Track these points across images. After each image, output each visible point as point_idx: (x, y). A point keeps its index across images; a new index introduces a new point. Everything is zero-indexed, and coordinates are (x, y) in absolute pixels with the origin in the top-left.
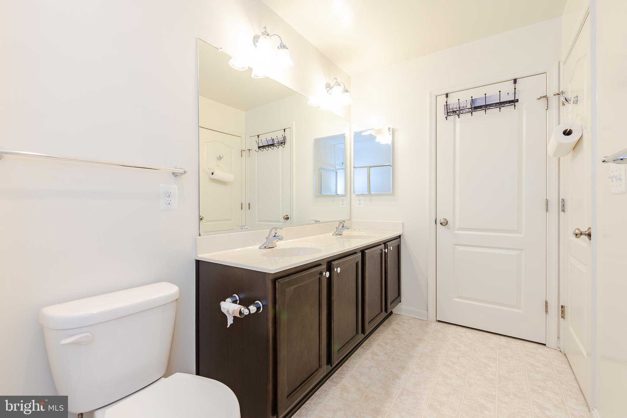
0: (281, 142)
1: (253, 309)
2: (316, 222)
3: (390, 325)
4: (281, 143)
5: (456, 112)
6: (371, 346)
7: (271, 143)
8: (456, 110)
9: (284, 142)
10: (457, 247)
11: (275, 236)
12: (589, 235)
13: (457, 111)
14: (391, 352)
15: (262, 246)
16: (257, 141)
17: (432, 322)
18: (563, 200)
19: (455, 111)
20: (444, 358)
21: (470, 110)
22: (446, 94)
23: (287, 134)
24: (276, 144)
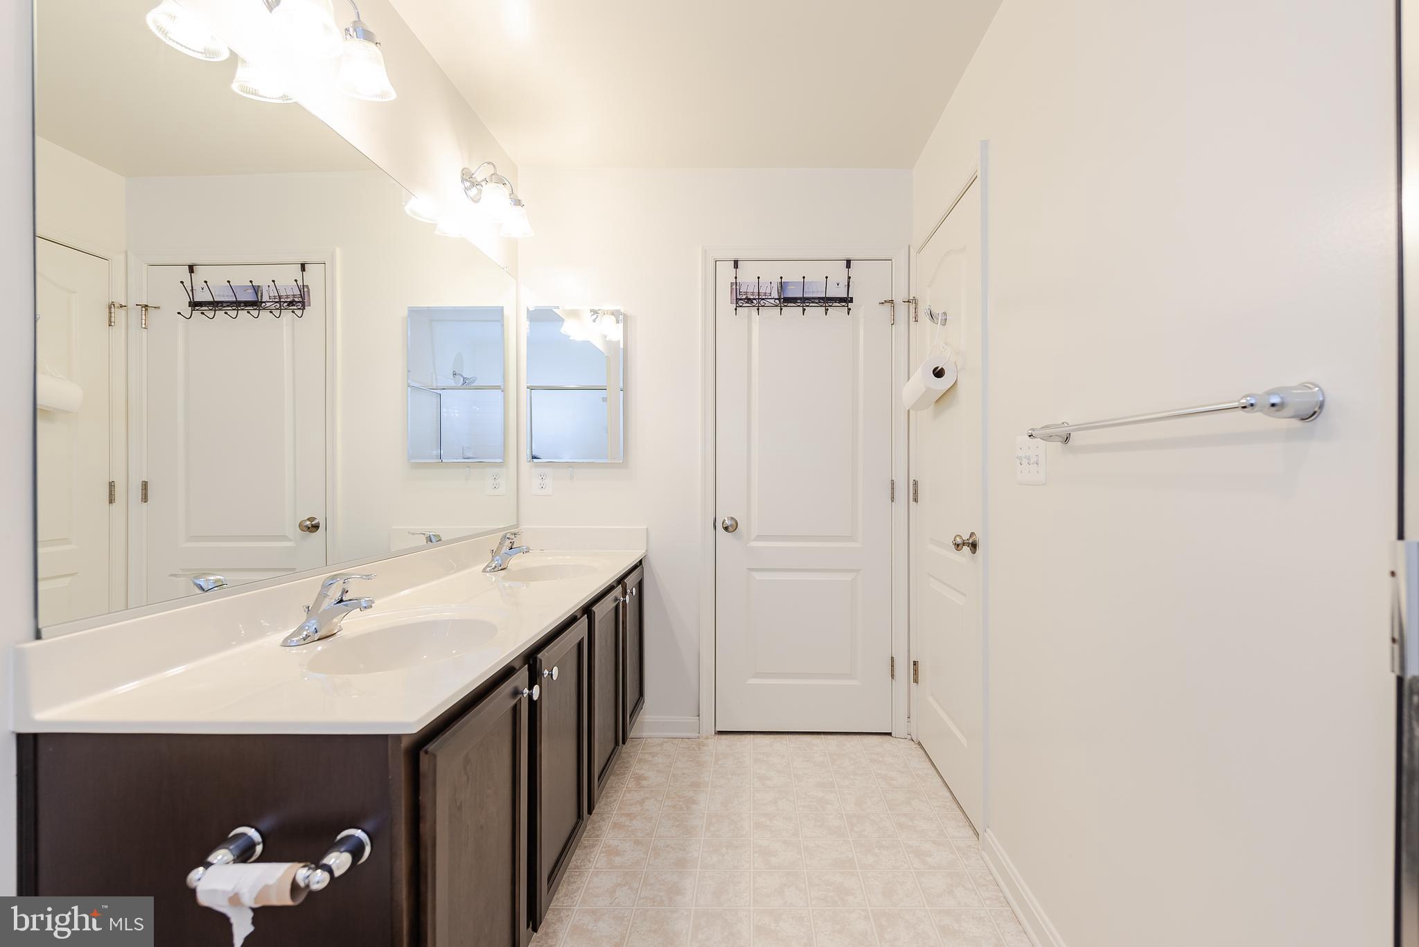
0: (289, 300)
1: (339, 861)
2: (429, 539)
3: (627, 767)
4: (291, 303)
5: (752, 302)
6: (598, 836)
7: (249, 297)
8: (752, 297)
9: (303, 303)
10: (755, 574)
11: (341, 601)
12: (974, 546)
13: (755, 299)
14: (648, 834)
15: (292, 635)
16: (187, 284)
17: (707, 738)
18: (916, 483)
19: (750, 299)
20: (752, 812)
21: (777, 301)
22: (735, 261)
23: (313, 278)
24: (268, 304)
